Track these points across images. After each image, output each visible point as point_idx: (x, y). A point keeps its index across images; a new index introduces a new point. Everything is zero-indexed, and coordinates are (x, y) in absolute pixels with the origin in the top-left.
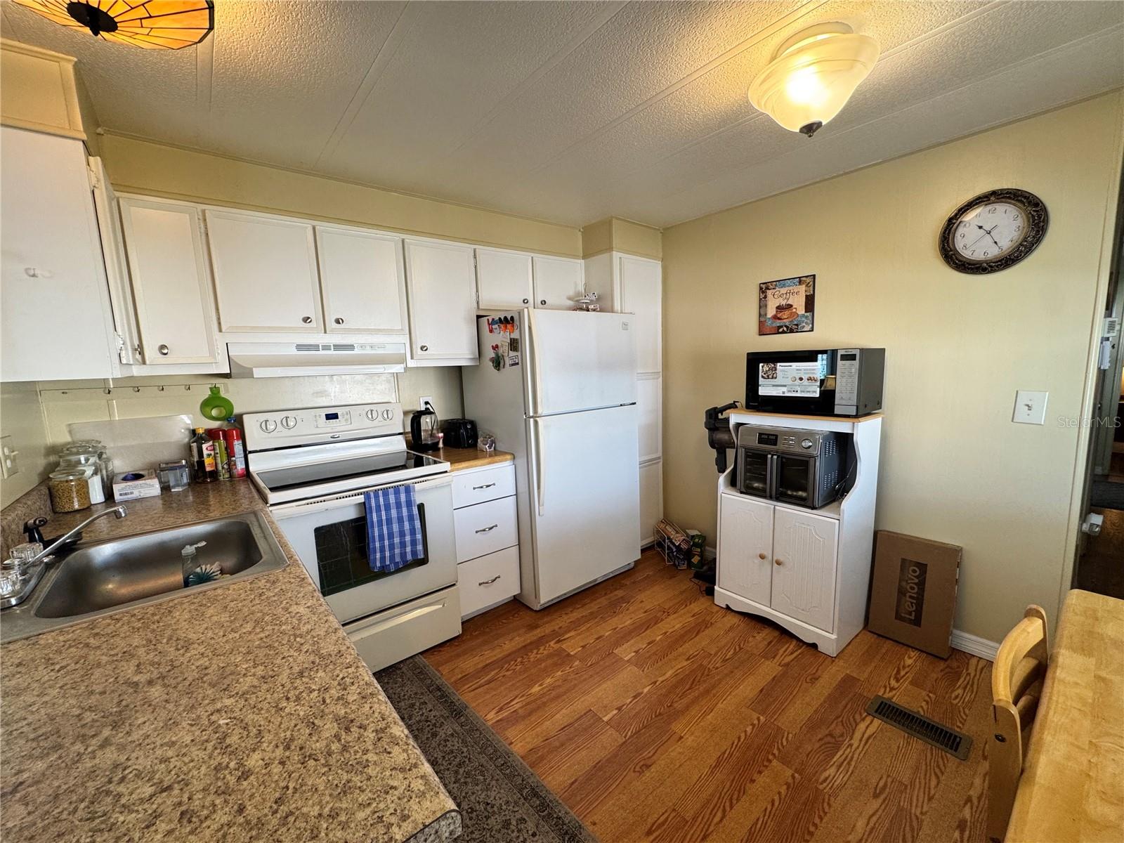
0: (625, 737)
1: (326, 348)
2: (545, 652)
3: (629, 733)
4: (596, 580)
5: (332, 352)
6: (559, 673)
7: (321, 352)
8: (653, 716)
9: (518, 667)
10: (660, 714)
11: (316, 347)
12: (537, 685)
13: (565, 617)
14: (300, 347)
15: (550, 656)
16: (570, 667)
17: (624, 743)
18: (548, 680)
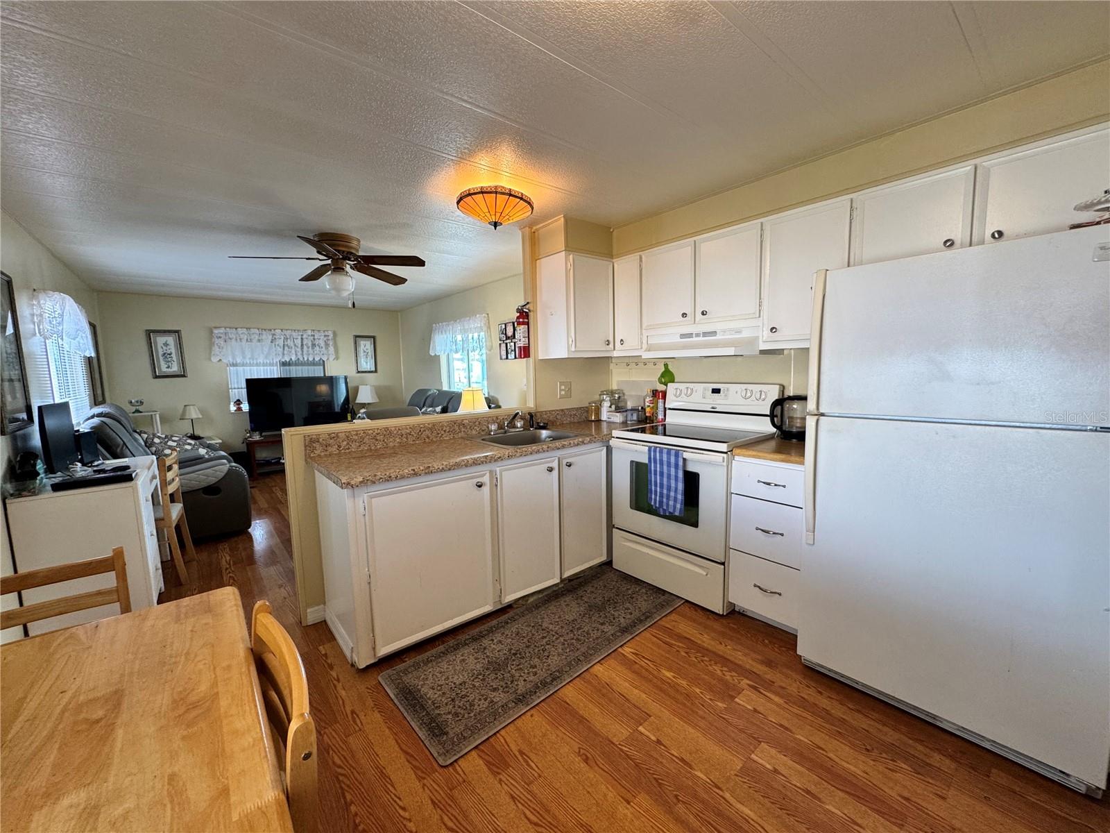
0: (620, 744)
1: (698, 335)
2: (728, 677)
3: (624, 748)
4: (935, 717)
5: (701, 338)
6: (698, 691)
7: (695, 339)
8: (655, 776)
9: (694, 659)
10: (660, 784)
11: (690, 335)
12: (672, 674)
13: (812, 691)
14: (683, 336)
15: (721, 680)
16: (711, 699)
17: (612, 743)
18: (684, 683)
